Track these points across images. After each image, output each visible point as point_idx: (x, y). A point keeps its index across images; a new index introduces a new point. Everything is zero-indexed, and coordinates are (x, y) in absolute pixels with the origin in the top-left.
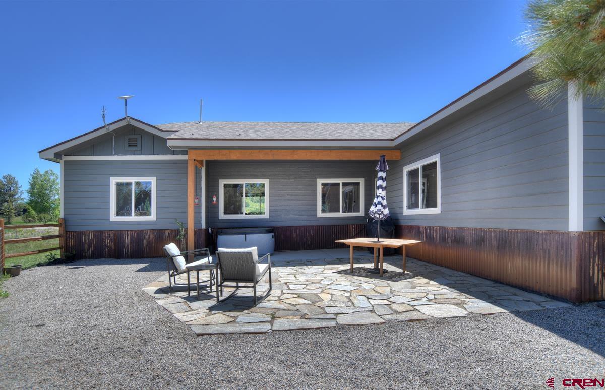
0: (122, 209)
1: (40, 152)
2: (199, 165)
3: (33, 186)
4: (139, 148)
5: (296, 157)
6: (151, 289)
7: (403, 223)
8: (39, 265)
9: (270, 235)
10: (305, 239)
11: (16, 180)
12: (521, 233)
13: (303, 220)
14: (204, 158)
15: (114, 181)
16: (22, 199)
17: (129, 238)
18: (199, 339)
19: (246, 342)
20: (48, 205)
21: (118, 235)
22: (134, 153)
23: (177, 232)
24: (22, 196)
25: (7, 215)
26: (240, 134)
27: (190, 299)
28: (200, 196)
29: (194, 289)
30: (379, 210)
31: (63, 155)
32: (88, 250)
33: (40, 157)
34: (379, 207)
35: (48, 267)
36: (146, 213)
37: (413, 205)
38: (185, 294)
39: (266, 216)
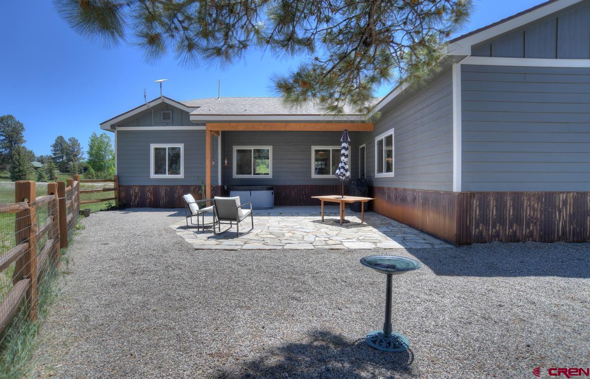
0: (159, 169)
1: (101, 124)
2: (215, 134)
3: (91, 147)
4: (171, 121)
5: (288, 129)
6: (175, 226)
7: (376, 185)
8: (101, 210)
9: (270, 192)
10: (301, 197)
11: (78, 143)
12: (433, 193)
13: (300, 181)
14: (220, 130)
15: (153, 146)
16: (83, 159)
17: (164, 191)
18: (196, 251)
19: (222, 254)
20: (103, 164)
21: (156, 189)
22: (167, 125)
23: (200, 187)
24: (83, 157)
25: (72, 172)
26: (246, 110)
27: (198, 233)
28: (217, 159)
29: (201, 227)
30: (342, 173)
31: (116, 127)
32: (135, 201)
33: (101, 128)
34: (342, 170)
35: (107, 212)
36: (177, 172)
37: (380, 171)
38: (196, 230)
39: (270, 176)
